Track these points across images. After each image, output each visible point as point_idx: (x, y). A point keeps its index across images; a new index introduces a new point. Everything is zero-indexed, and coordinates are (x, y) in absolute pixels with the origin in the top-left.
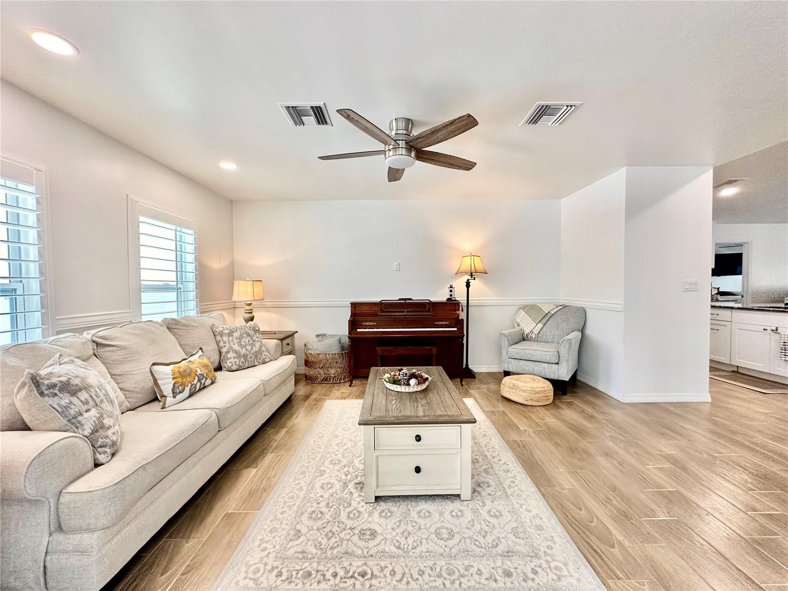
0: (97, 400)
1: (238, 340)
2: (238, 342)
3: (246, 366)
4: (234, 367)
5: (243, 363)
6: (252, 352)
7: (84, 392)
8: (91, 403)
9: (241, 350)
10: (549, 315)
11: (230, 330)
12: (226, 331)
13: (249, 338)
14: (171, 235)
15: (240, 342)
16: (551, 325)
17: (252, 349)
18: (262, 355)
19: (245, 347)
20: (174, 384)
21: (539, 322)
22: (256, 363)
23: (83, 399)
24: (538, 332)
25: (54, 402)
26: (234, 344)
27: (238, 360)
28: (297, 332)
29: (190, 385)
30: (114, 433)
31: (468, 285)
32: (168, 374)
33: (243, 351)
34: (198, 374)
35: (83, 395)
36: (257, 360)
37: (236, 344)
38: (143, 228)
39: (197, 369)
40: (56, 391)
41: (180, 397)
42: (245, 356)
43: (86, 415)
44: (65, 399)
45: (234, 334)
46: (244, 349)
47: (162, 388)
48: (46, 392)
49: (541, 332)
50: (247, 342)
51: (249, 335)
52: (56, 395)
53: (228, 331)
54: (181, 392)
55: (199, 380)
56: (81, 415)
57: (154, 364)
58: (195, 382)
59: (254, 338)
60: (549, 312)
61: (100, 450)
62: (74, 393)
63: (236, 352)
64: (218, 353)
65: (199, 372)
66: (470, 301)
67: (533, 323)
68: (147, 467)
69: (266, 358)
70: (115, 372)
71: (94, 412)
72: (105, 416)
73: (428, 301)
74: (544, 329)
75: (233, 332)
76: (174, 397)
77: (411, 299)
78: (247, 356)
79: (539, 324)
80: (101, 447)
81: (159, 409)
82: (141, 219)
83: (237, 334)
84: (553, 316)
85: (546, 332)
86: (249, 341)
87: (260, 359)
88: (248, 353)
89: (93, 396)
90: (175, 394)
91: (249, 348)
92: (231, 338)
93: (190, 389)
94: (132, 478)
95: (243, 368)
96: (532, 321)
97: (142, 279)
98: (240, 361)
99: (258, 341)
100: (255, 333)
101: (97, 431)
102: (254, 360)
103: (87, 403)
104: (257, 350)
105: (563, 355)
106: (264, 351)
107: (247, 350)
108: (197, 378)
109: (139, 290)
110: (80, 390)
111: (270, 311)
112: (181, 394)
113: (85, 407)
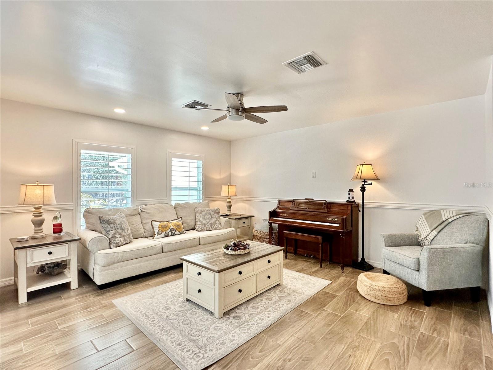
0: (116, 228)
1: (203, 216)
2: (203, 217)
3: (206, 229)
4: (199, 229)
5: (203, 228)
6: (209, 223)
7: (112, 224)
8: (114, 228)
9: (203, 221)
10: (446, 223)
11: (201, 210)
12: (199, 211)
13: (210, 216)
14: (187, 164)
15: (204, 217)
16: (445, 234)
17: (210, 221)
18: (215, 225)
19: (206, 220)
20: (159, 230)
21: (435, 229)
22: (211, 229)
23: (111, 227)
24: (432, 239)
25: (103, 225)
26: (201, 218)
27: (201, 226)
28: (254, 216)
29: (165, 232)
30: (118, 240)
31: (363, 189)
32: (157, 226)
33: (204, 222)
34: (171, 228)
35: (112, 225)
36: (212, 228)
37: (202, 218)
38: (173, 163)
39: (171, 226)
40: (105, 222)
41: (160, 236)
42: (205, 224)
43: (111, 232)
44: (106, 225)
45: (202, 213)
46: (205, 221)
47: (155, 231)
48: (102, 222)
49: (435, 239)
50: (208, 218)
51: (210, 214)
52: (104, 223)
53: (200, 211)
54: (160, 234)
55: (171, 231)
56: (110, 231)
57: (153, 221)
58: (168, 231)
59: (213, 216)
60: (446, 220)
61: (112, 244)
62: (109, 224)
63: (201, 222)
64: (195, 221)
65: (172, 227)
66: (364, 203)
67: (428, 229)
68: (120, 253)
69: (217, 227)
70: (144, 222)
71: (114, 232)
72: (117, 234)
73: (325, 202)
74: (438, 237)
75: (202, 212)
76: (158, 236)
77: (312, 199)
78: (206, 224)
79: (434, 231)
80: (113, 243)
81: (152, 239)
82: (173, 159)
83: (203, 213)
84: (450, 224)
85: (439, 240)
86: (209, 217)
87: (213, 227)
88: (207, 223)
89: (115, 226)
90: (158, 234)
91: (208, 220)
92: (200, 215)
93: (165, 234)
94: (112, 254)
95: (204, 230)
96: (428, 227)
97: (172, 185)
98: (202, 226)
99: (215, 218)
100: (215, 214)
101: (113, 238)
102: (210, 227)
103: (112, 228)
104: (212, 222)
105: (422, 263)
106: (217, 224)
107: (206, 221)
108: (169, 230)
109: (171, 190)
110: (111, 223)
111: (245, 203)
112: (160, 235)
113: (111, 229)
